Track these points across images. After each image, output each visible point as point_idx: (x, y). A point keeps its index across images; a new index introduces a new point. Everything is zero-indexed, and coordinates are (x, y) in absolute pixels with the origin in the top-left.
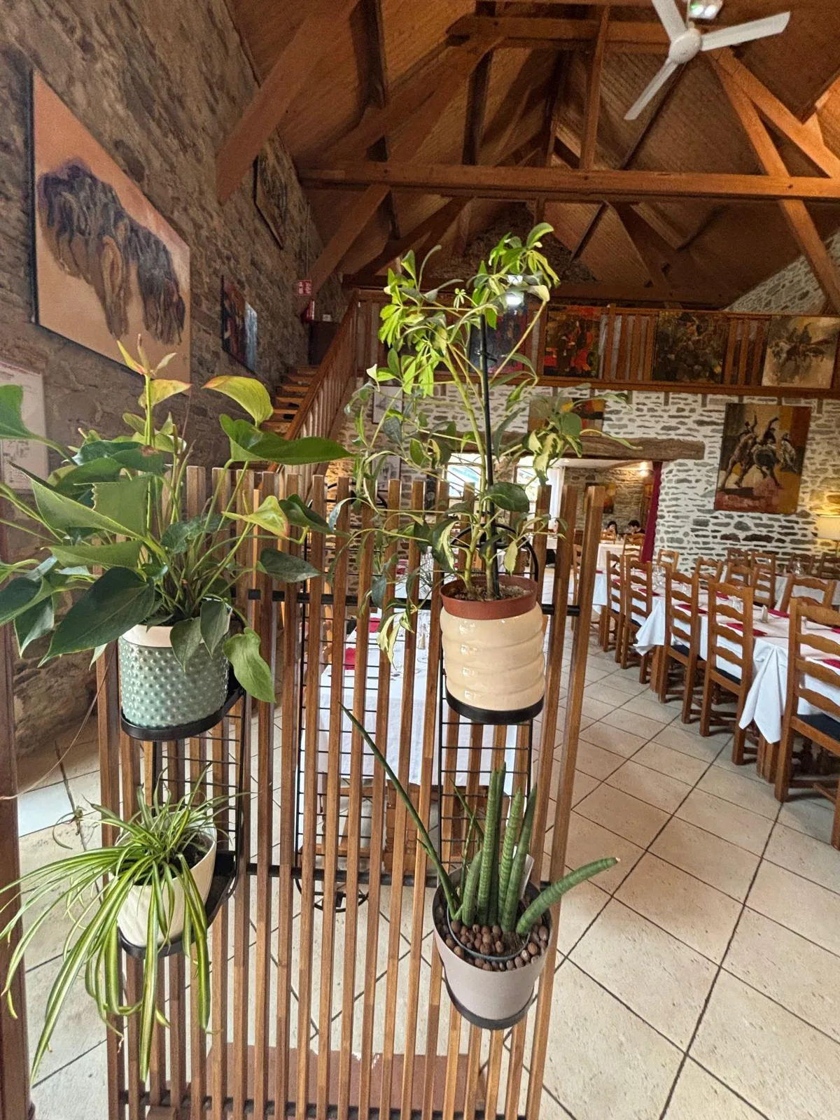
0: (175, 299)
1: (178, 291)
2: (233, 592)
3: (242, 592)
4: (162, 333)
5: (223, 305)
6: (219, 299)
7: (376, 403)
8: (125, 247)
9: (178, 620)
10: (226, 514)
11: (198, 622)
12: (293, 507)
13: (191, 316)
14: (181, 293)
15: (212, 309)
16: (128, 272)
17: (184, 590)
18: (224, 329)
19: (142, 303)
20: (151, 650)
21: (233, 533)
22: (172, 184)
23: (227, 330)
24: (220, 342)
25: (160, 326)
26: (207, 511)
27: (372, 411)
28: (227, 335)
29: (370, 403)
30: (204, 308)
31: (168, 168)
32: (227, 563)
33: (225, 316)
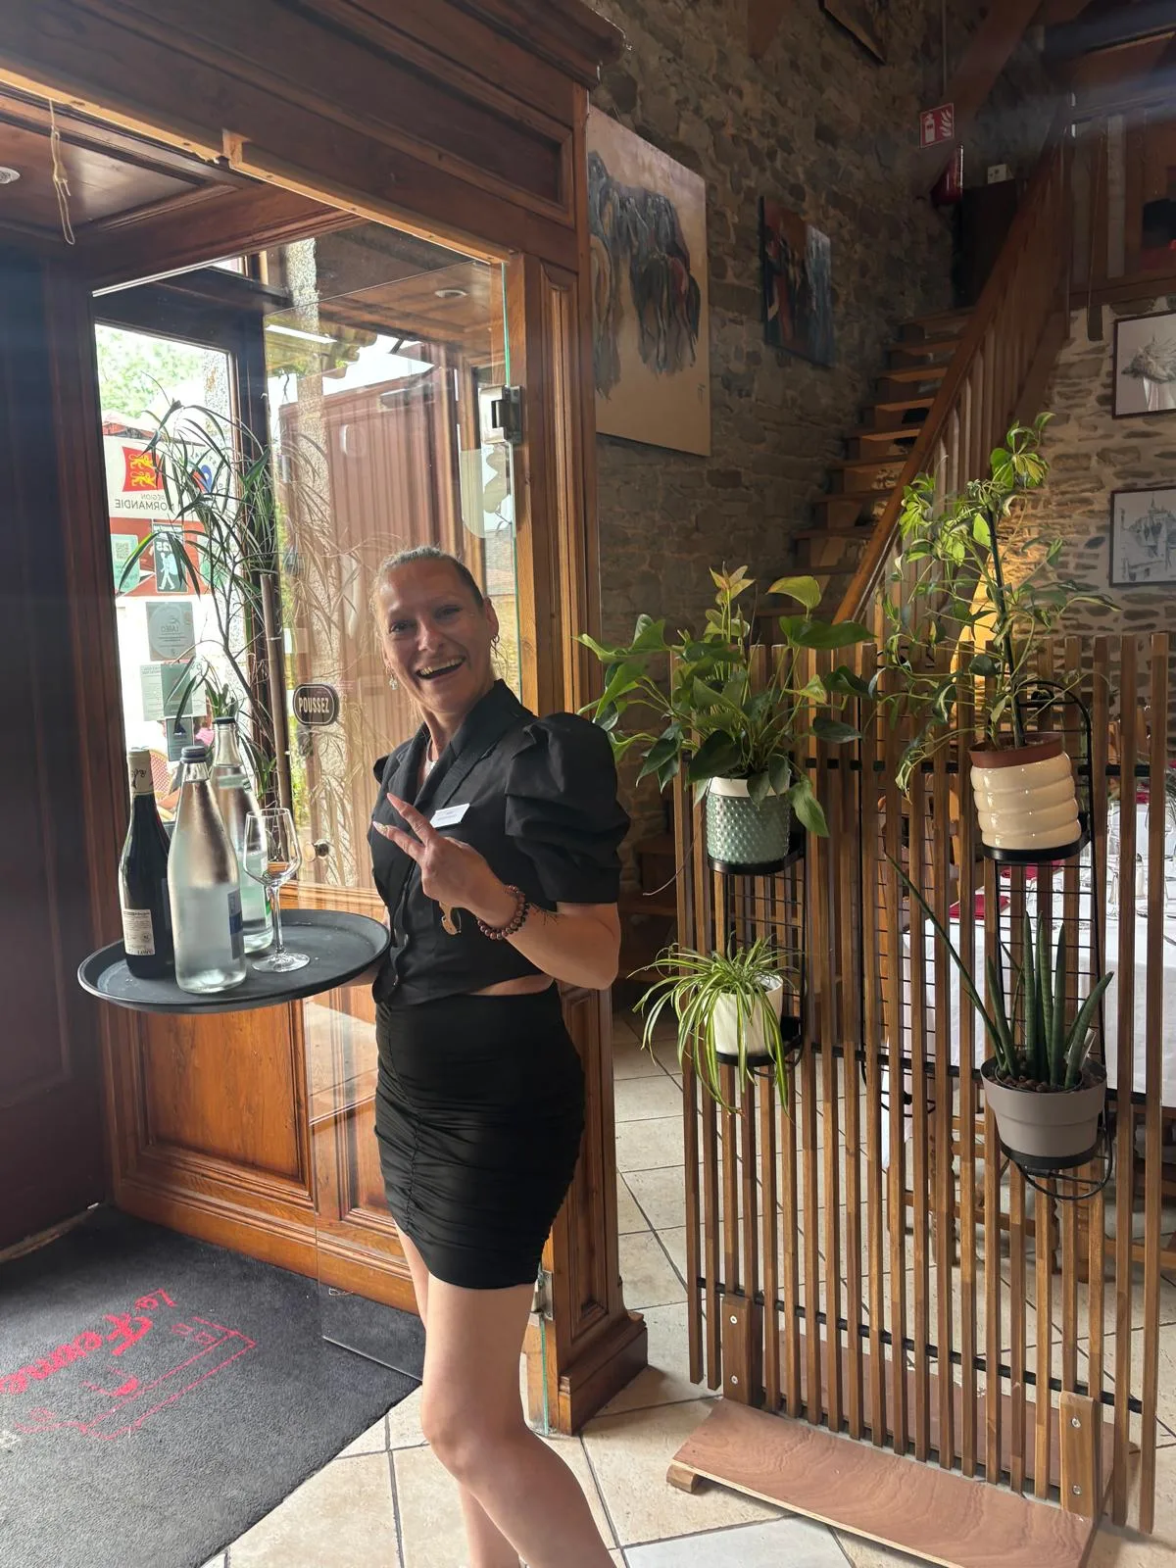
0: (685, 285)
1: (688, 270)
2: (792, 756)
3: (800, 759)
4: (665, 359)
5: (763, 256)
6: (757, 247)
7: (1124, 363)
8: (614, 239)
9: (751, 775)
10: (784, 689)
11: (767, 775)
12: (840, 678)
13: (709, 303)
14: (692, 273)
15: (743, 274)
16: (618, 280)
17: (755, 753)
18: (767, 300)
19: (637, 318)
20: (732, 799)
21: (791, 705)
22: (676, 80)
23: (771, 303)
24: (761, 328)
25: (662, 347)
26: (771, 687)
27: (1114, 385)
28: (772, 312)
29: (1107, 366)
30: (731, 278)
31: (671, 55)
32: (786, 730)
33: (769, 274)
